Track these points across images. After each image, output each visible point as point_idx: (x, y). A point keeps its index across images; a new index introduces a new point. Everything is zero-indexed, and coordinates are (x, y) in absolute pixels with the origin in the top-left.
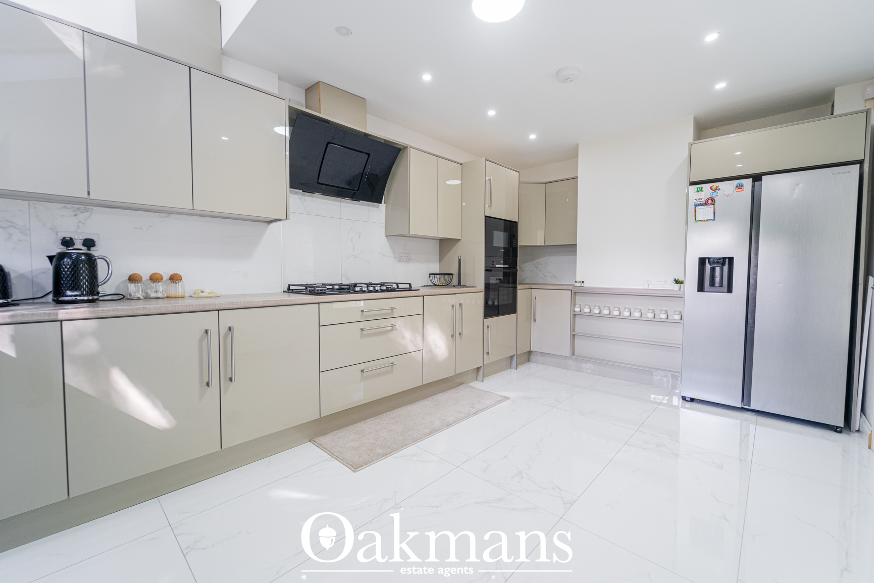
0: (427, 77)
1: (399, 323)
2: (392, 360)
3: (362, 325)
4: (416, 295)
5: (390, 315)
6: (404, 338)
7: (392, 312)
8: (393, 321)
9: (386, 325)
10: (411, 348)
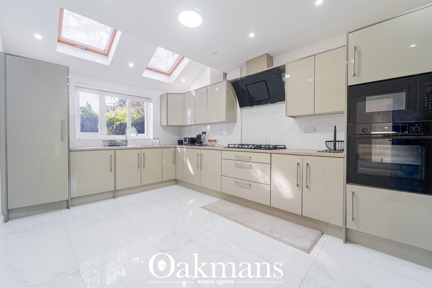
0: (252, 35)
1: (254, 165)
2: (250, 183)
3: (236, 162)
4: (264, 152)
5: (249, 160)
6: (257, 174)
7: (250, 159)
8: (251, 164)
9: (247, 165)
10: (261, 181)
